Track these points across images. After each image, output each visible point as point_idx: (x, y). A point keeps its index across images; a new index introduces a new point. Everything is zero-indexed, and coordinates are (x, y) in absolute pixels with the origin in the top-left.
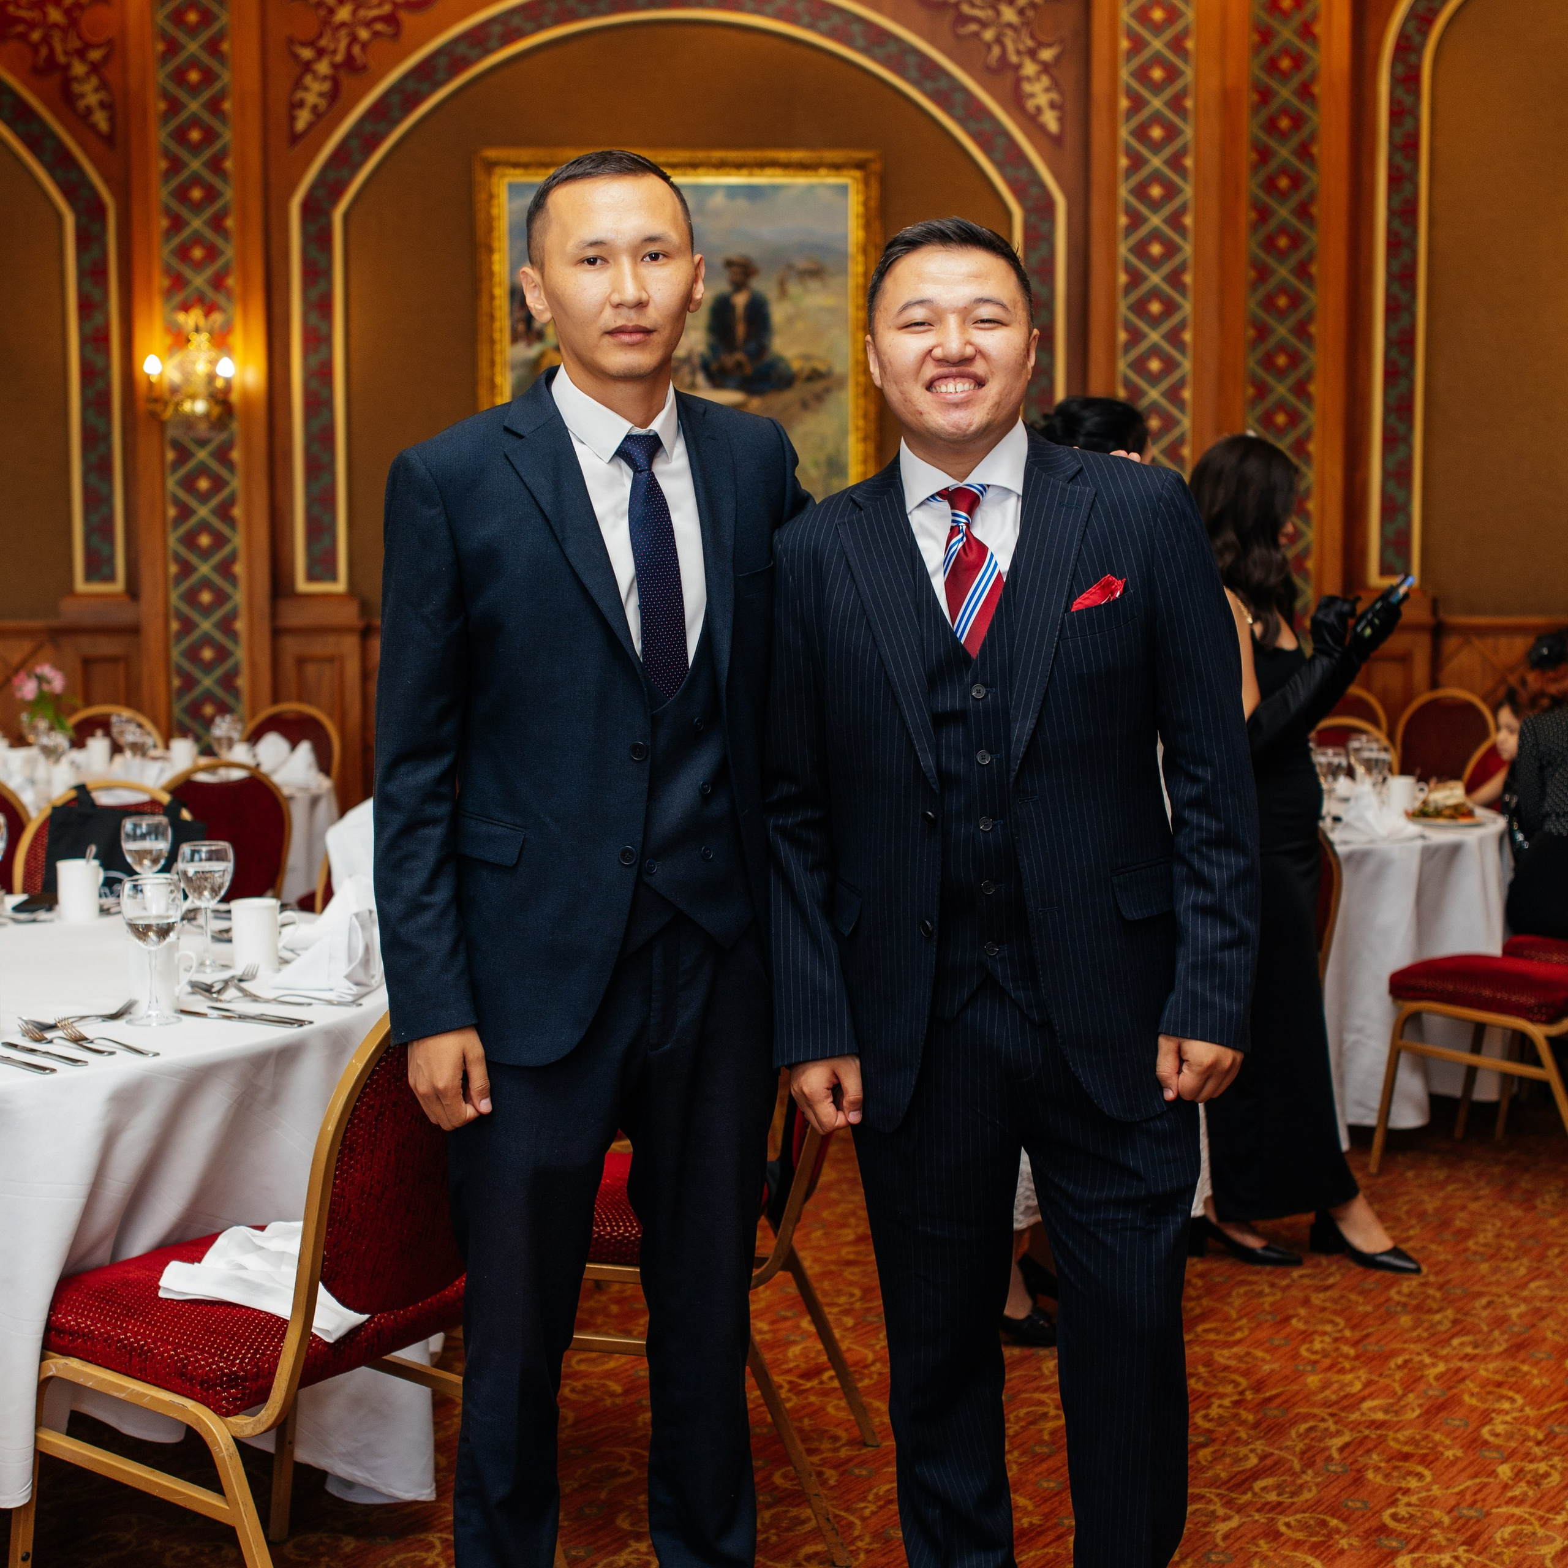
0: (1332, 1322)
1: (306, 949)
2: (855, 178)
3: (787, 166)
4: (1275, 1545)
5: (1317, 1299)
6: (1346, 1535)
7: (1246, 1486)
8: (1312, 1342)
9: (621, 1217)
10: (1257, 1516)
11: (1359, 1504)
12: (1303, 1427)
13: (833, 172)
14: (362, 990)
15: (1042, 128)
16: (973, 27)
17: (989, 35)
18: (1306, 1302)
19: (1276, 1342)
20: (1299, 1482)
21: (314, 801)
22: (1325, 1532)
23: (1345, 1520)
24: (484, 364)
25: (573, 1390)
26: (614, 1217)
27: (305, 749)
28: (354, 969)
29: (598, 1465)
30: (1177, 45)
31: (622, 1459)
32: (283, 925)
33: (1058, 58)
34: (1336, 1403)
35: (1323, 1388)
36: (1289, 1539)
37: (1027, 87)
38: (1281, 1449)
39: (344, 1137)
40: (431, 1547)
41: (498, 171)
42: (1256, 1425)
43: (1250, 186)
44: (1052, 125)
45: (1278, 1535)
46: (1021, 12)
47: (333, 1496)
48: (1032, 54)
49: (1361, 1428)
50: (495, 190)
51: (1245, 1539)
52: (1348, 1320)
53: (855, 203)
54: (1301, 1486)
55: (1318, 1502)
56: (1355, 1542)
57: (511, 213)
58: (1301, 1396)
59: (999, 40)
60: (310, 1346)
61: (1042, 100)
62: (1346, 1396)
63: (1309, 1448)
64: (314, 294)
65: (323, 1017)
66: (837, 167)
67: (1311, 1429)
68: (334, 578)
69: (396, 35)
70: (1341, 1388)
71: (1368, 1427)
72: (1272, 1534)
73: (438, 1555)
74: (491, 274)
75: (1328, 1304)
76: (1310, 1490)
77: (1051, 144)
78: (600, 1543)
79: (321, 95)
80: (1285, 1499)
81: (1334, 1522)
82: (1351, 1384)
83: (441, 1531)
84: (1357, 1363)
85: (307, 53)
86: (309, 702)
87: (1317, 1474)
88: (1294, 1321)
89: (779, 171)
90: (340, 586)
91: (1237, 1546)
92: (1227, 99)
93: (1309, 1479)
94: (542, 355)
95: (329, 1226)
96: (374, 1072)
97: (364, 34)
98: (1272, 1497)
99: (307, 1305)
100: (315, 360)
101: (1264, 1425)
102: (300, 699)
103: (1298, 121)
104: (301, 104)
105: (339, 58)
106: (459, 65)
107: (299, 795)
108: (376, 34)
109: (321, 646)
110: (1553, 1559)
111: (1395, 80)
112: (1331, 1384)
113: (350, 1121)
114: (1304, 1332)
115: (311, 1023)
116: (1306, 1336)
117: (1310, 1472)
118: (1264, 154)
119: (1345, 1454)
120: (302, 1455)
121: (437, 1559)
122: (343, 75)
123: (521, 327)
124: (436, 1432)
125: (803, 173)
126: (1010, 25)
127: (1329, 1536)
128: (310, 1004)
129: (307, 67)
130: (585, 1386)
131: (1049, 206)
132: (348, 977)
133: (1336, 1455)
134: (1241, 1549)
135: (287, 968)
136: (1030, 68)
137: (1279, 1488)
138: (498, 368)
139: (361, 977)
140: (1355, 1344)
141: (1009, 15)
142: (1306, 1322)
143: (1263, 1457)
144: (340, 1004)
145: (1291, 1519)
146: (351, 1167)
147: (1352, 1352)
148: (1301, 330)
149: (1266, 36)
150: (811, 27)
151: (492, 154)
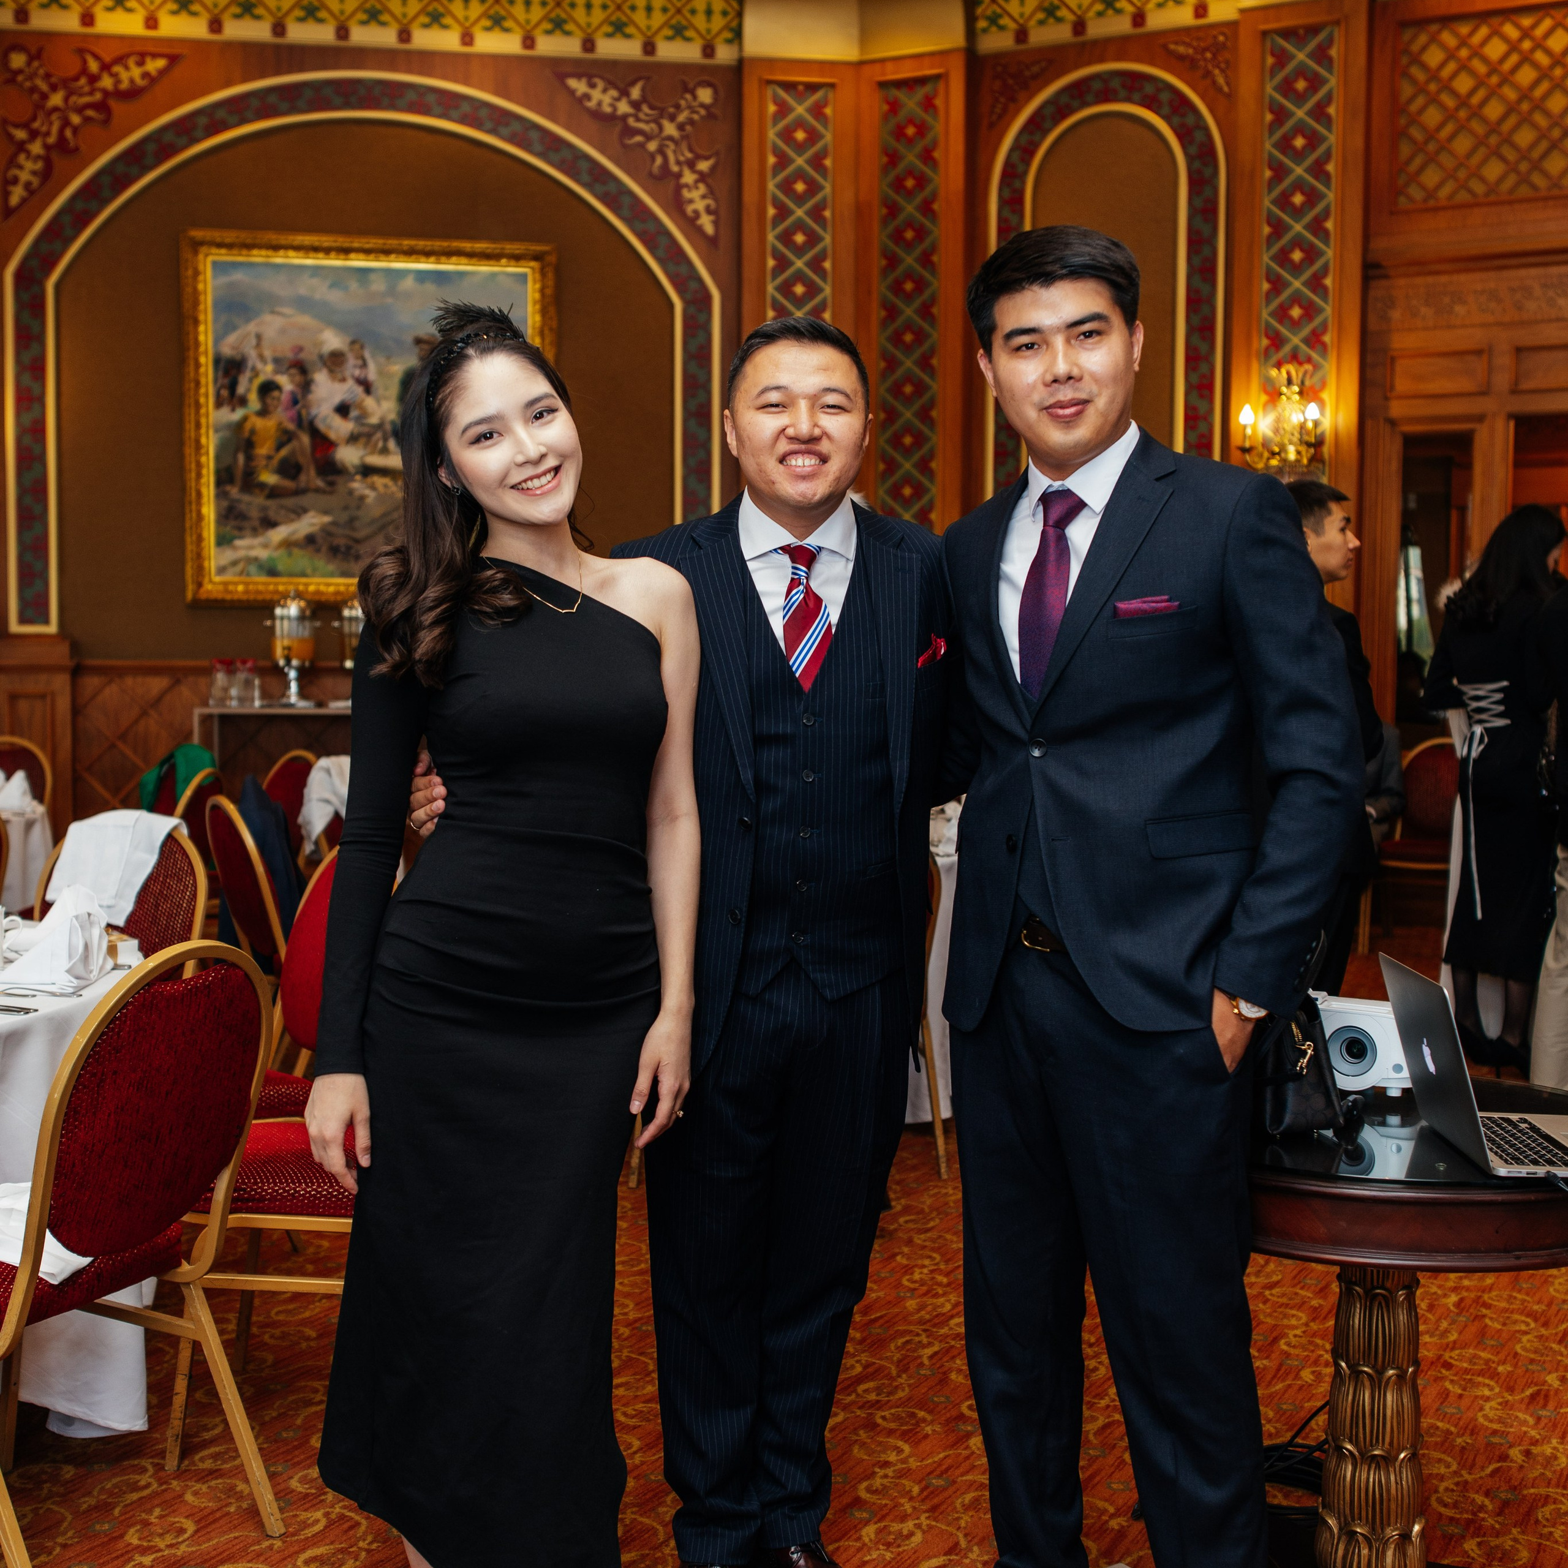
0: (930, 1257)
1: (27, 951)
2: (532, 268)
3: (471, 255)
4: (872, 1434)
5: (918, 1239)
6: (932, 1422)
7: (852, 1389)
8: (912, 1274)
9: (314, 1175)
10: (859, 1412)
11: (943, 1399)
12: (900, 1341)
13: (513, 263)
14: (83, 983)
15: (700, 230)
16: (639, 139)
17: (652, 146)
18: (910, 1242)
19: (883, 1275)
20: (895, 1384)
21: (29, 825)
22: (913, 1422)
23: (930, 1412)
24: (190, 427)
25: (272, 1337)
26: (308, 1175)
27: (19, 777)
28: (75, 964)
29: (294, 1398)
30: (817, 162)
31: (316, 1391)
32: (6, 931)
33: (713, 169)
34: (929, 1321)
35: (919, 1310)
36: (885, 1428)
37: (686, 194)
38: (881, 1359)
39: (70, 1101)
40: (144, 1470)
41: (204, 250)
42: (862, 1341)
43: (880, 288)
44: (709, 229)
45: (877, 1425)
46: (681, 127)
47: (54, 1433)
48: (691, 165)
49: (948, 1340)
50: (201, 267)
51: (848, 1431)
52: (942, 1255)
53: (532, 291)
54: (897, 1387)
55: (909, 1399)
56: (938, 1428)
57: (215, 289)
58: (900, 1317)
59: (661, 151)
60: (37, 1288)
61: (700, 205)
62: (937, 1316)
63: (905, 1357)
64: (27, 358)
65: (46, 1006)
66: (517, 258)
67: (907, 1342)
68: (46, 621)
69: (107, 121)
70: (934, 1309)
71: (954, 1339)
72: (871, 1425)
73: (150, 1477)
74: (197, 344)
75: (927, 1243)
76: (903, 1390)
77: (708, 245)
78: (296, 1460)
79: (34, 173)
80: (883, 1398)
81: (921, 1414)
82: (942, 1305)
83: (152, 1457)
84: (948, 1289)
85: (21, 134)
86: (22, 736)
87: (910, 1377)
88: (899, 1258)
89: (464, 260)
90: (52, 628)
91: (841, 1436)
92: (860, 212)
93: (902, 1381)
94: (245, 419)
95: (56, 1178)
96: (96, 1045)
97: (76, 119)
98: (873, 1397)
99: (34, 1251)
100: (27, 419)
101: (869, 1341)
102: (12, 733)
103: (921, 233)
104: (15, 181)
105: (51, 140)
106: (166, 152)
107: (14, 819)
108: (87, 120)
109: (34, 684)
110: (1095, 1434)
111: (1003, 203)
112: (927, 1306)
113: (75, 1087)
114: (907, 1266)
115: (36, 1010)
116: (908, 1270)
117: (904, 1376)
118: (892, 261)
119: (934, 1361)
120: (26, 1395)
121: (150, 1480)
122: (55, 156)
123: (225, 393)
124: (148, 1375)
125: (486, 262)
126: (670, 138)
127: (917, 1424)
128: (34, 996)
129: (21, 147)
130: (283, 1332)
131: (706, 299)
132: (68, 971)
133: (926, 1362)
134: (844, 1438)
135: (11, 967)
136: (689, 178)
137: (878, 1390)
138: (203, 431)
139: (80, 970)
140: (947, 1275)
141: (670, 129)
142: (908, 1259)
143: (865, 1367)
144: (62, 995)
145: (886, 1413)
146: (76, 1127)
147: (945, 1280)
148: (924, 415)
149: (893, 159)
150: (493, 131)
151: (198, 234)
